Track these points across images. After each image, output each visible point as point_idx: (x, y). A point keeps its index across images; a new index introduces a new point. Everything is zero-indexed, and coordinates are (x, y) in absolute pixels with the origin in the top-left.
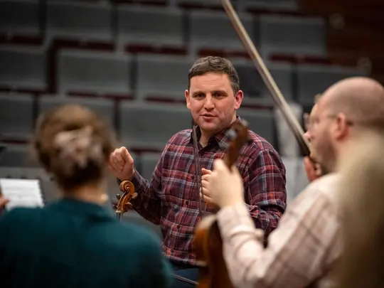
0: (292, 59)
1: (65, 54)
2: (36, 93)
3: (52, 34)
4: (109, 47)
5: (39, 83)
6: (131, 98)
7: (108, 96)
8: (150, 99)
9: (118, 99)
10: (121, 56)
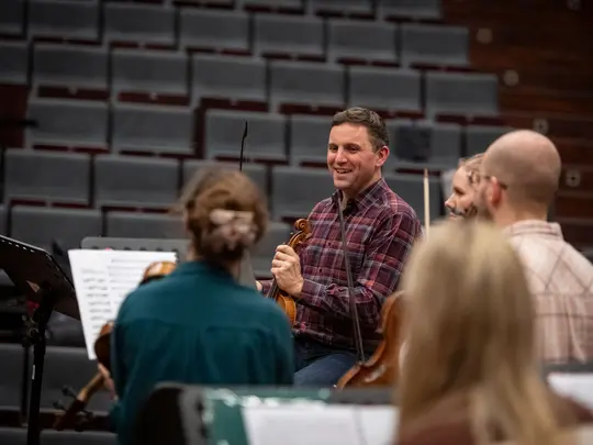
0: (461, 120)
1: (213, 114)
2: (181, 157)
3: (199, 92)
4: (262, 107)
5: (185, 147)
6: (285, 163)
7: (259, 161)
8: (305, 164)
9: (270, 163)
10: (275, 116)
